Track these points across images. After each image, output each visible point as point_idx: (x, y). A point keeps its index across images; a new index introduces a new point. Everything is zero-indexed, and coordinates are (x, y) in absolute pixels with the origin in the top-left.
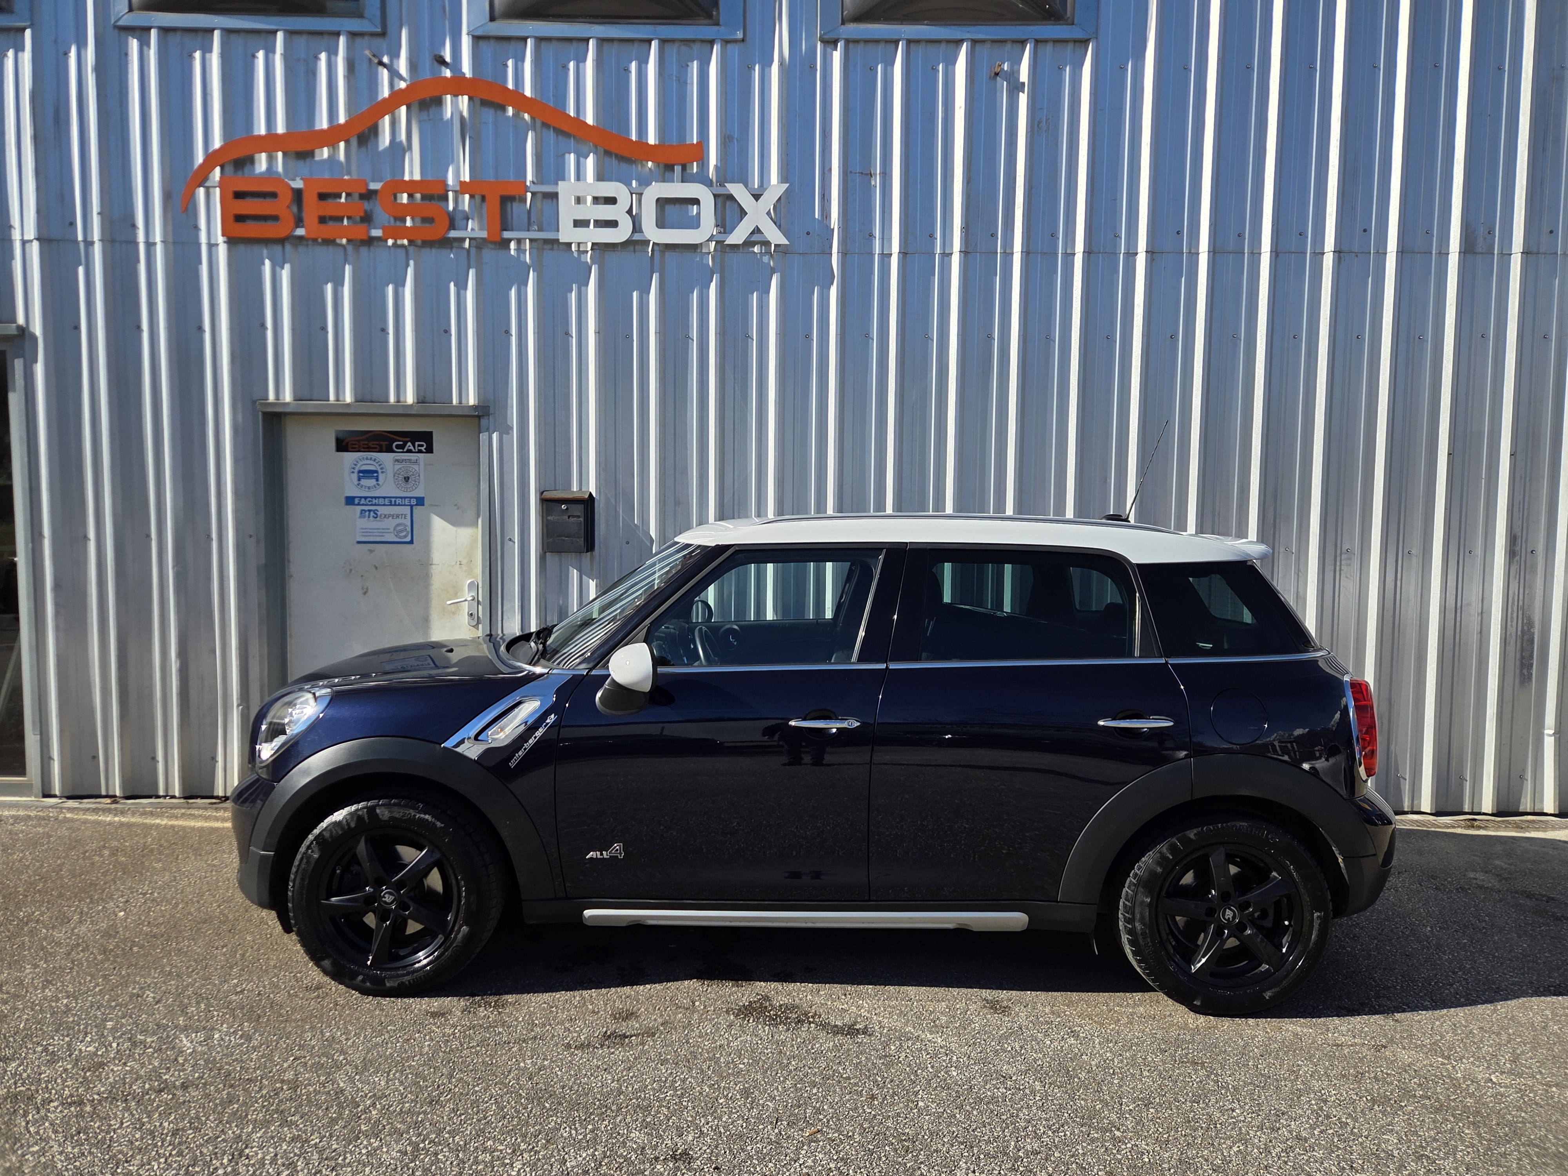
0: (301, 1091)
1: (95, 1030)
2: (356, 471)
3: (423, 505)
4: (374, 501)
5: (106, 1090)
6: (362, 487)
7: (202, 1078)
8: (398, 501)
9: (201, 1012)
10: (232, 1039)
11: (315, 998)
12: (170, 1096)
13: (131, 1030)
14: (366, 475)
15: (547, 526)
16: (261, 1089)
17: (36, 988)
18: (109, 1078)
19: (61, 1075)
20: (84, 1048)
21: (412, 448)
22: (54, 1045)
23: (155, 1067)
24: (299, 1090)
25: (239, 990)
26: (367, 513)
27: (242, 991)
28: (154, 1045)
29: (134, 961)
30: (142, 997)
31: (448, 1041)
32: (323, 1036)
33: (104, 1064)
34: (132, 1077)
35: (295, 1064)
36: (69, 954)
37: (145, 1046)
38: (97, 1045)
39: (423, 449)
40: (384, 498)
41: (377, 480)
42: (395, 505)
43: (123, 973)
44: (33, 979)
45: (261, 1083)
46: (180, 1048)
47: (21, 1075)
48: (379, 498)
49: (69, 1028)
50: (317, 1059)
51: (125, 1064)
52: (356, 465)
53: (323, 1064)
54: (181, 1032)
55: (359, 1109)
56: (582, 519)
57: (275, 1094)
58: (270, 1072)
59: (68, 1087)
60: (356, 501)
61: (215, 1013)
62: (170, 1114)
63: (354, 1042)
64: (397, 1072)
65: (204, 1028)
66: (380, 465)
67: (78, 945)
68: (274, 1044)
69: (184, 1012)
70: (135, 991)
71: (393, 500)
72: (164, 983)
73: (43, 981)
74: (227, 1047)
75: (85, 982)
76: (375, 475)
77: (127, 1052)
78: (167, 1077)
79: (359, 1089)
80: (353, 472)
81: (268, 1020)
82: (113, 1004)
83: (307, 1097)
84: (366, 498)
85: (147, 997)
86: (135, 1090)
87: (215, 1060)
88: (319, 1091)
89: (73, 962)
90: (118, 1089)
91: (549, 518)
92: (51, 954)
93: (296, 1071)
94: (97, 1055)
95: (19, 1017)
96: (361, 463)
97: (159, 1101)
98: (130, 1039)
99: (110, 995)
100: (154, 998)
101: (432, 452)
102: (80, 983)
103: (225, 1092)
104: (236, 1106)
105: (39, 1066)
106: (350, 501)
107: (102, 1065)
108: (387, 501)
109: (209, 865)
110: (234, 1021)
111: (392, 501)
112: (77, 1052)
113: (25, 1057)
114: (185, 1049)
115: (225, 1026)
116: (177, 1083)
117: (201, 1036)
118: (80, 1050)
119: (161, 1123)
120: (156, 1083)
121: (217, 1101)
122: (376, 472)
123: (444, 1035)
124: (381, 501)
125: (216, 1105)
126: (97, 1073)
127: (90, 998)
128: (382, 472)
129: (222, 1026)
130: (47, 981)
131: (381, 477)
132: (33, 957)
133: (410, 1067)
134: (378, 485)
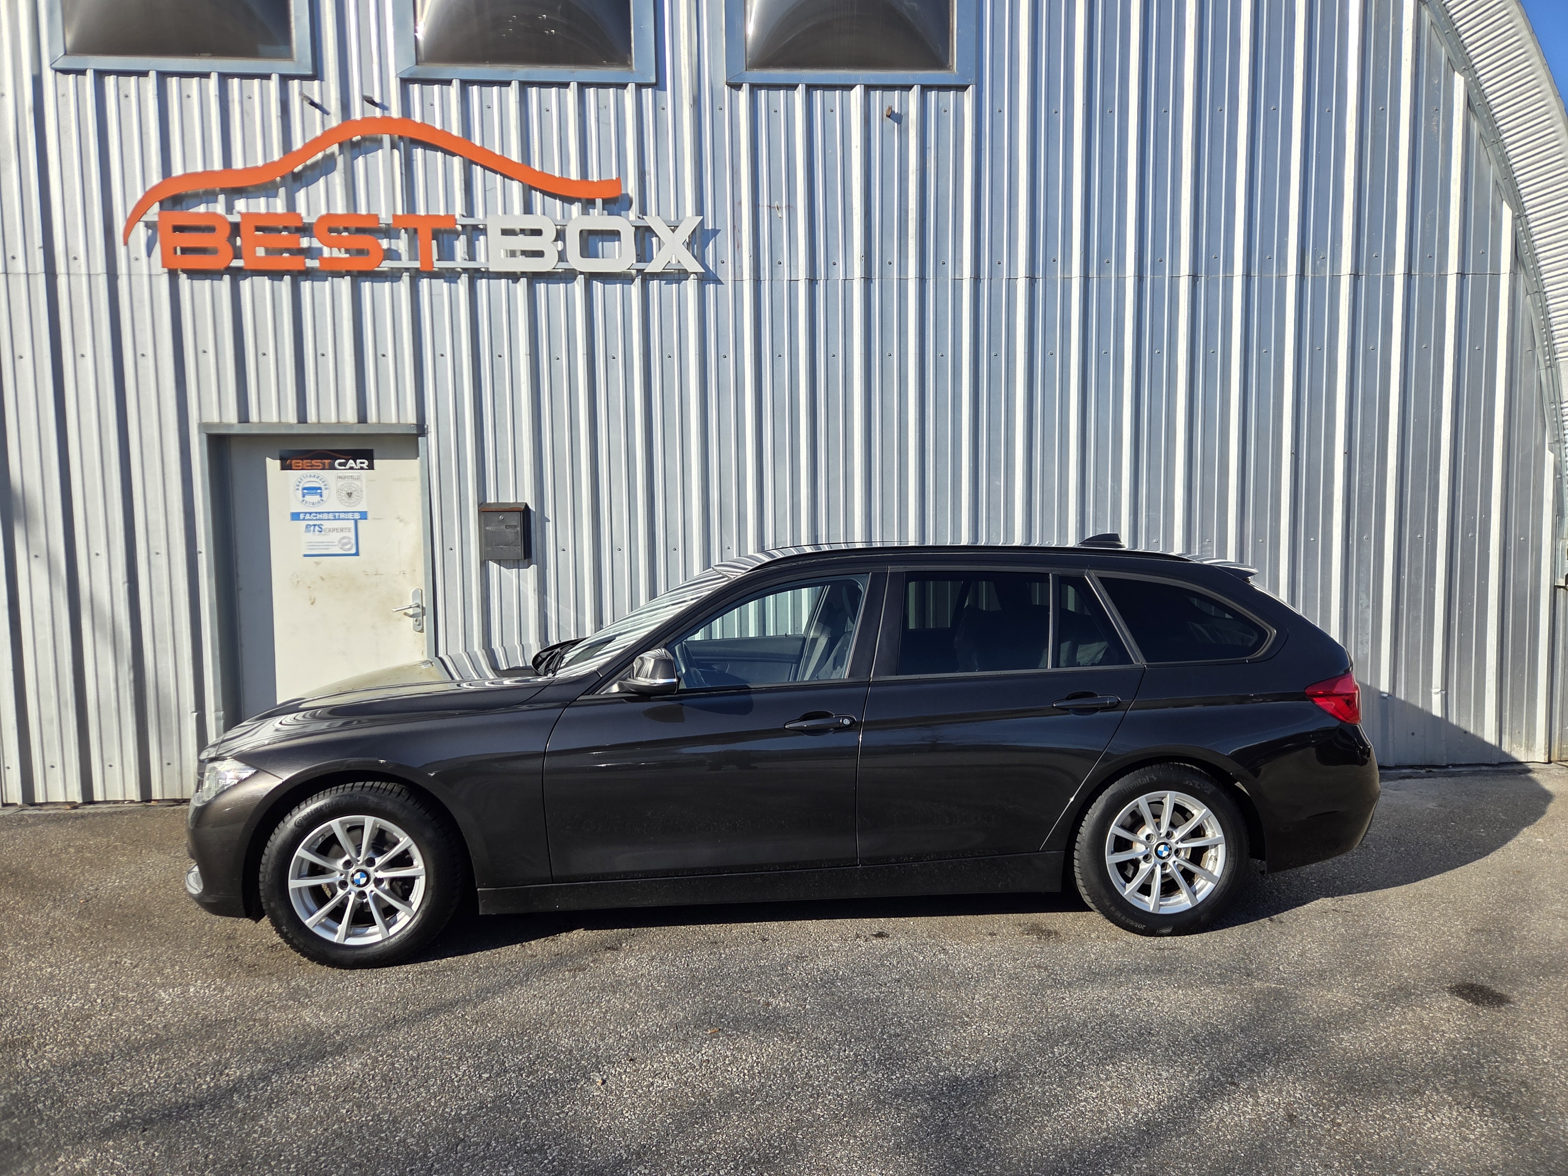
0: (272, 1026)
1: (79, 990)
2: (300, 488)
3: (366, 519)
4: (319, 516)
5: (96, 1034)
6: (306, 503)
7: (182, 1021)
8: (342, 516)
9: (176, 972)
10: (206, 991)
11: (280, 957)
12: (154, 1036)
13: (113, 988)
14: (310, 491)
15: (486, 536)
16: (235, 1027)
17: (20, 962)
18: (97, 1025)
19: (53, 1025)
20: (71, 1005)
21: (354, 465)
22: (43, 1003)
23: (138, 1015)
24: (270, 1025)
25: (209, 954)
26: (312, 528)
27: (212, 956)
28: (135, 999)
29: (109, 936)
30: (120, 963)
31: (402, 984)
32: (289, 985)
33: (93, 1015)
34: (118, 1024)
35: (265, 1007)
36: (48, 933)
37: (127, 1000)
38: (83, 1001)
39: (365, 466)
40: (328, 513)
41: (321, 496)
42: (339, 519)
43: (100, 945)
44: (16, 954)
45: (235, 1022)
46: (159, 1000)
47: (16, 1027)
48: (323, 513)
49: (55, 990)
50: (285, 1002)
51: (111, 1014)
52: (300, 482)
53: (290, 1006)
54: (160, 988)
55: (325, 1036)
56: (519, 529)
57: (249, 1030)
58: (243, 1014)
59: (61, 1033)
60: (302, 516)
61: (189, 973)
62: (156, 1048)
63: (317, 988)
64: (356, 1008)
65: (180, 985)
66: (323, 482)
67: (55, 926)
68: (245, 993)
69: (160, 972)
70: (113, 959)
71: (337, 514)
72: (140, 951)
73: (26, 956)
74: (203, 997)
75: (66, 954)
76: (319, 491)
77: (112, 1005)
78: (149, 1021)
79: (323, 1022)
80: (298, 489)
81: (238, 975)
82: (94, 970)
83: (278, 1030)
84: (310, 513)
85: (125, 962)
86: (122, 1033)
87: (192, 1007)
88: (288, 1026)
89: (52, 939)
90: (106, 1033)
91: (487, 528)
92: (30, 934)
93: (266, 1011)
94: (83, 1009)
95: (8, 983)
96: (305, 480)
97: (145, 1040)
98: (113, 995)
99: (90, 963)
100: (131, 964)
101: (373, 469)
102: (61, 956)
103: (203, 1031)
104: (214, 1040)
105: (32, 1020)
106: (295, 516)
107: (89, 1016)
108: (331, 516)
109: (172, 857)
110: (207, 978)
111: (336, 516)
112: (65, 1008)
113: (17, 1014)
114: (164, 1000)
115: (199, 982)
116: (159, 1026)
117: (178, 990)
118: (68, 1006)
119: (148, 1056)
120: (141, 1027)
121: (197, 1037)
122: (320, 488)
123: (398, 980)
124: (325, 516)
125: (197, 1040)
126: (86, 1022)
127: (72, 967)
128: (326, 489)
129: (196, 982)
130: (30, 955)
131: (325, 492)
132: (14, 937)
133: (368, 1004)
134: (322, 500)
